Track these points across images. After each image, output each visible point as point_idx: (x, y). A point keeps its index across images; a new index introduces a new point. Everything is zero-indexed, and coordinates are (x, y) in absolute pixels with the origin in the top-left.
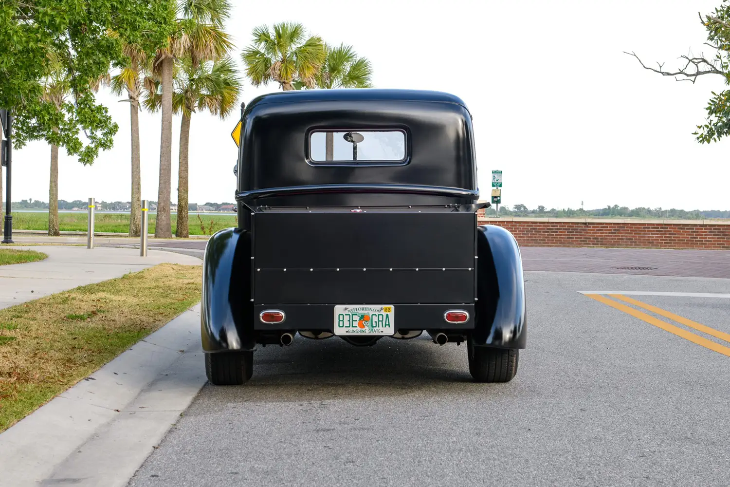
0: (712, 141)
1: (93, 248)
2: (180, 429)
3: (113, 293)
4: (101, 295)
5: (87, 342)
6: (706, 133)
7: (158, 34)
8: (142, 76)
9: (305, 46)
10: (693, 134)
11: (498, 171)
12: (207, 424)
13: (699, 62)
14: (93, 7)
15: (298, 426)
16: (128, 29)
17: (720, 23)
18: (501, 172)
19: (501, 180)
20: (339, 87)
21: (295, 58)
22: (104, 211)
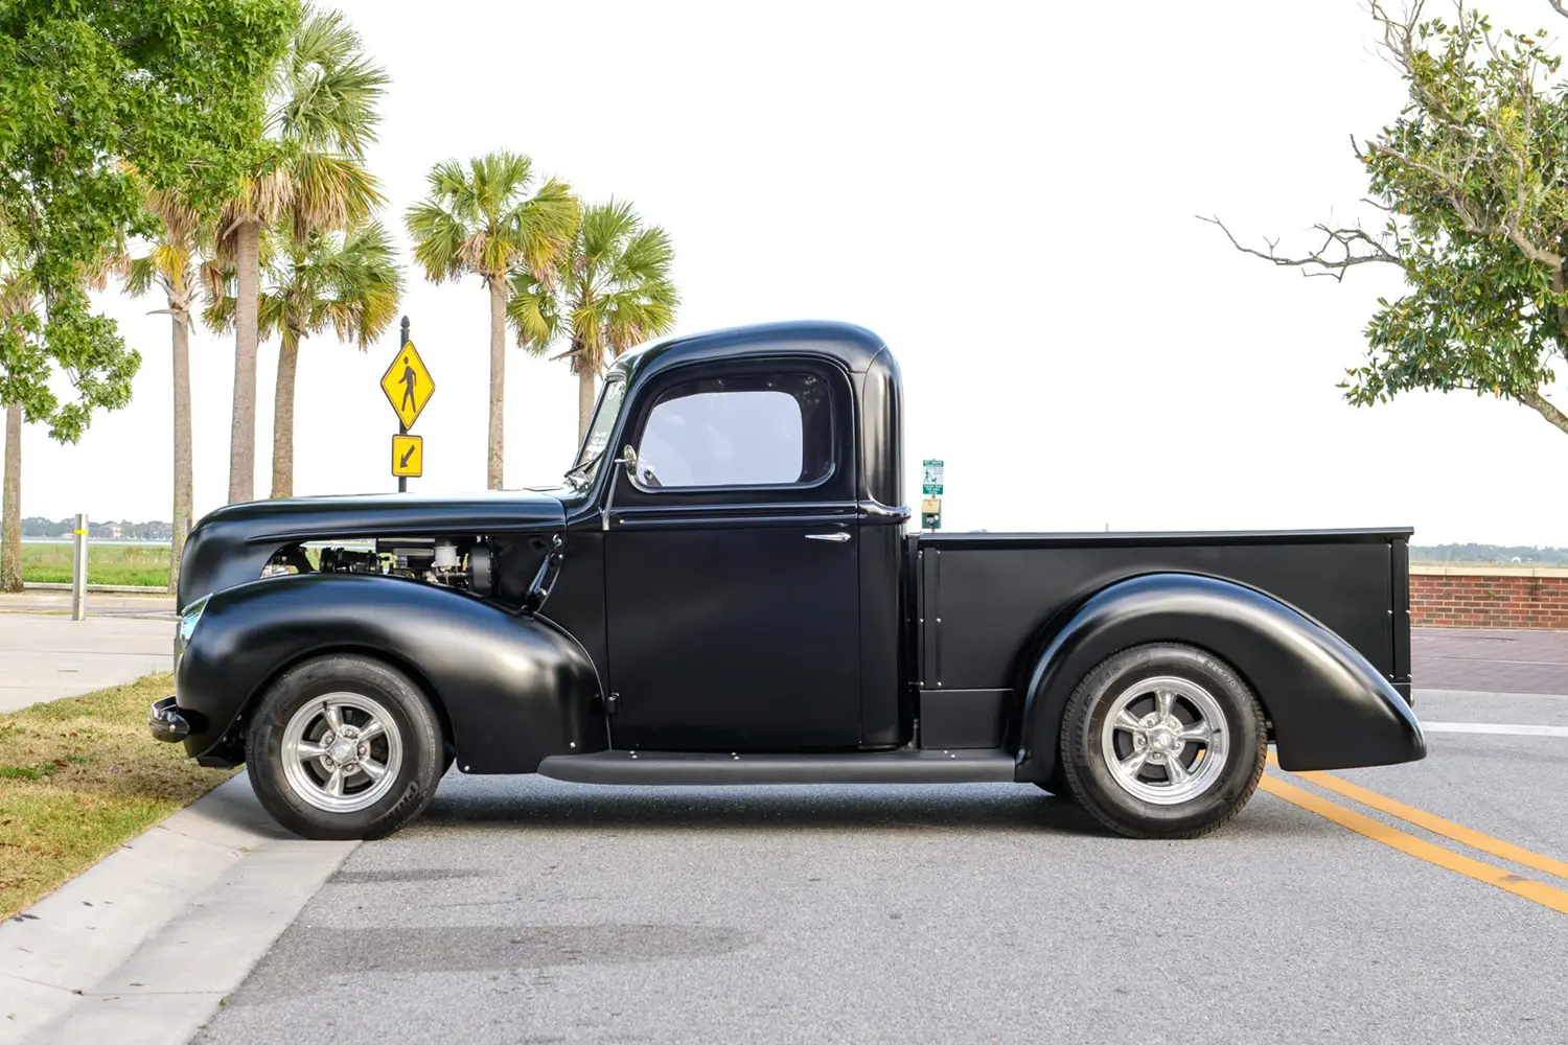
0: (1377, 401)
1: (84, 619)
2: (214, 1039)
3: (111, 719)
4: (83, 722)
5: (32, 830)
6: (1364, 384)
7: (219, 168)
8: (196, 261)
9: (536, 200)
10: (1337, 386)
11: (934, 460)
12: (278, 1026)
13: (1351, 238)
14: (79, 109)
15: (482, 1030)
16: (157, 159)
17: (1395, 157)
18: (941, 464)
19: (942, 480)
20: (608, 285)
21: (514, 225)
22: (127, 540)
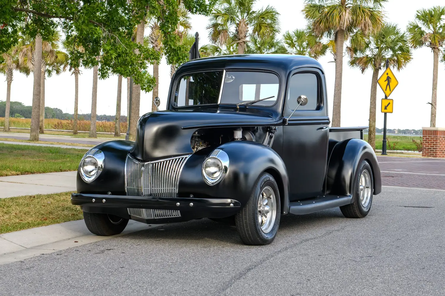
22: (399, 134)
